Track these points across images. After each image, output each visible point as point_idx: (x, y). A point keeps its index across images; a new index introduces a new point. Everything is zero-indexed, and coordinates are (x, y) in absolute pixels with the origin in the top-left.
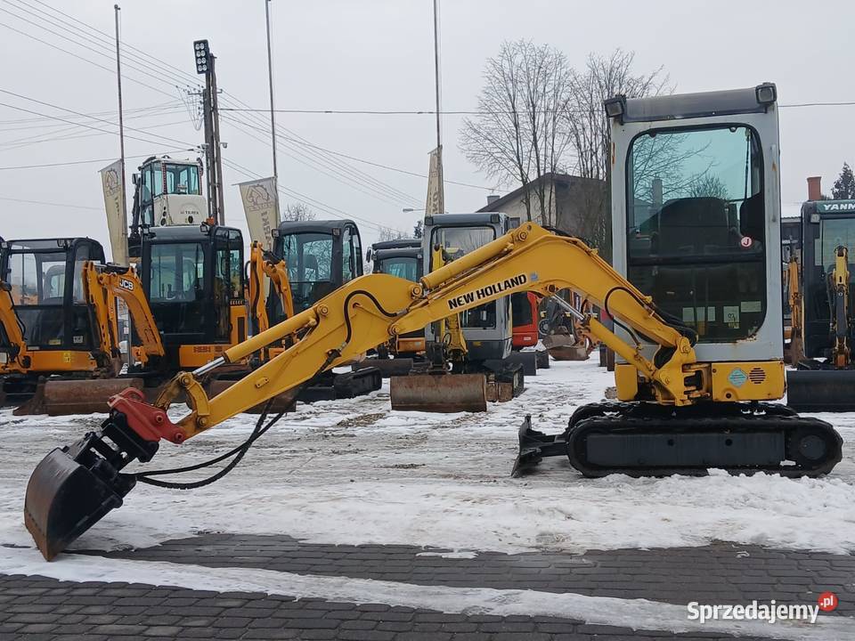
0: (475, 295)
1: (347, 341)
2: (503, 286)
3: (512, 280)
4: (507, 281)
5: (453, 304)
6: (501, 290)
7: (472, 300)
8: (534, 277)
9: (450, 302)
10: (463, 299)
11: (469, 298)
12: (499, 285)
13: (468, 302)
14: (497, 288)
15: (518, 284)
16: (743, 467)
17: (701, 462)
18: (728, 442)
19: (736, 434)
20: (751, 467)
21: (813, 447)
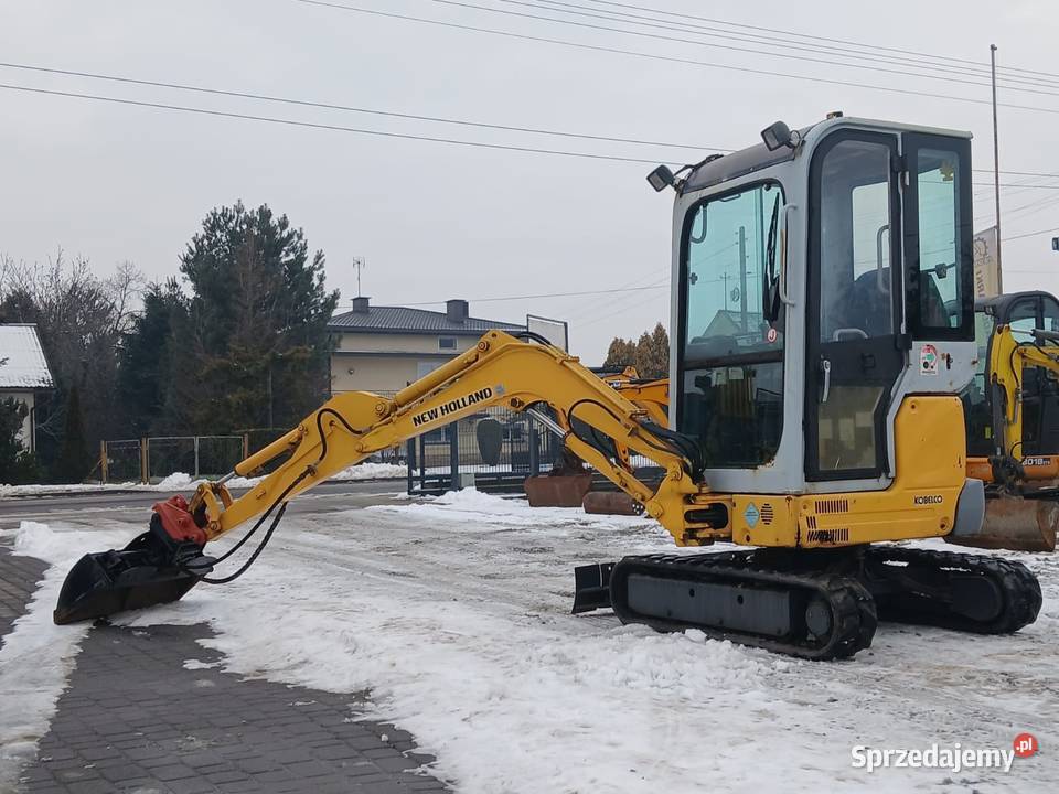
0: (439, 411)
1: (321, 458)
2: (467, 402)
3: (477, 394)
4: (471, 396)
5: (417, 421)
6: (465, 405)
7: (436, 416)
8: (500, 390)
9: (415, 419)
10: (427, 416)
11: (433, 414)
12: (463, 400)
13: (431, 418)
14: (461, 403)
15: (482, 398)
16: (753, 634)
17: (718, 621)
18: (740, 600)
19: (747, 590)
20: (761, 635)
21: (816, 619)
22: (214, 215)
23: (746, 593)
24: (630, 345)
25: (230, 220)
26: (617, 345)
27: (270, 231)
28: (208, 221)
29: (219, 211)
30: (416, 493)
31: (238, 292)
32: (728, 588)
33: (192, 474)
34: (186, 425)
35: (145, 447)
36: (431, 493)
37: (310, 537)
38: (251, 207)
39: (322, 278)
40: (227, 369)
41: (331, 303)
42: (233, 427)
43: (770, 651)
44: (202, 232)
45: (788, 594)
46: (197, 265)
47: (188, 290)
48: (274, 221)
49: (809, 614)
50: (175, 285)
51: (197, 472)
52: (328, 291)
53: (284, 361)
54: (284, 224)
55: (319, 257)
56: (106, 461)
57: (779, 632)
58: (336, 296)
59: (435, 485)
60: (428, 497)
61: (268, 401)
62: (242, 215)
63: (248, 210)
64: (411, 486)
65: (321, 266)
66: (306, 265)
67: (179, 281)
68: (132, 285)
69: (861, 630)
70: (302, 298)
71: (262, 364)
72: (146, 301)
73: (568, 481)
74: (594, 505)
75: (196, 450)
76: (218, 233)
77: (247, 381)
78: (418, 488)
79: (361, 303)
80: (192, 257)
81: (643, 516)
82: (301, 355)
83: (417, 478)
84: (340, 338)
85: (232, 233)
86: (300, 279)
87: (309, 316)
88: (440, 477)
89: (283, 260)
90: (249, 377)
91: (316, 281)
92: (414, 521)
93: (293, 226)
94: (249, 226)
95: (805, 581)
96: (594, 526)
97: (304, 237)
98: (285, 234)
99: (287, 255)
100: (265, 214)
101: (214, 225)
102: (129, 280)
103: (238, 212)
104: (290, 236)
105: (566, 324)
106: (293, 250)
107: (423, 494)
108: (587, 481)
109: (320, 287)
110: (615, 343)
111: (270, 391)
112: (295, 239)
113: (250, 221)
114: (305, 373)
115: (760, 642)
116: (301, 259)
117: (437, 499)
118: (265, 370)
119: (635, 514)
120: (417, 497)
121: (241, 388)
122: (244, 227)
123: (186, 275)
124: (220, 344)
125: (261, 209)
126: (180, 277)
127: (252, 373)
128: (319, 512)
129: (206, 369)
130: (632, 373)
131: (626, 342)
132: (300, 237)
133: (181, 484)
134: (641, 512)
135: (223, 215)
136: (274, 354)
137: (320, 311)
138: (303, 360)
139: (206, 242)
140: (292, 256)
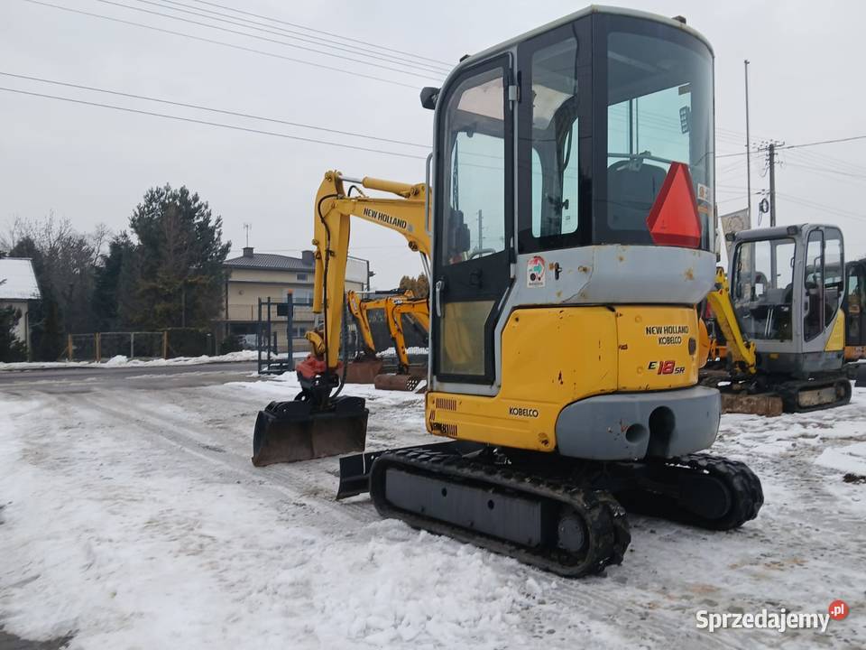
16: (503, 541)
17: (469, 523)
18: (491, 505)
19: (498, 496)
20: (512, 543)
21: (569, 534)
22: (151, 192)
23: (497, 499)
24: (413, 281)
25: (162, 195)
26: (405, 280)
27: (187, 203)
28: (147, 196)
29: (155, 190)
30: (264, 373)
31: (165, 241)
32: (479, 492)
33: (129, 356)
34: (129, 325)
35: (98, 338)
36: (275, 373)
37: (168, 409)
38: (176, 188)
39: (220, 234)
40: (155, 289)
41: (226, 250)
42: (158, 327)
43: (521, 562)
44: (143, 203)
45: (540, 504)
46: (140, 223)
47: (135, 240)
48: (190, 197)
49: (561, 529)
50: (126, 236)
51: (132, 355)
52: (224, 241)
53: (192, 285)
54: (196, 199)
55: (219, 220)
56: (72, 348)
57: (530, 541)
58: (229, 245)
59: (277, 367)
60: (272, 375)
61: (181, 311)
62: (169, 193)
63: (173, 189)
64: (260, 368)
65: (220, 226)
66: (210, 225)
67: (128, 233)
68: (106, 237)
69: (615, 548)
70: (207, 246)
71: (178, 286)
72: (111, 246)
73: (366, 366)
74: (381, 384)
75: (132, 341)
76: (154, 204)
77: (168, 298)
78: (266, 369)
79: (248, 252)
80: (136, 218)
81: (414, 391)
82: (202, 281)
83: (264, 362)
84: (231, 271)
85: (163, 204)
86: (207, 234)
87: (212, 257)
88: (281, 361)
89: (196, 221)
90: (169, 294)
91: (216, 236)
92: (253, 395)
93: (202, 200)
94: (174, 200)
95: (559, 494)
96: (379, 400)
97: (209, 208)
98: (196, 205)
99: (198, 218)
100: (184, 192)
101: (152, 198)
102: (103, 234)
103: (167, 191)
104: (200, 207)
105: (368, 263)
106: (202, 215)
107: (269, 374)
108: (378, 366)
109: (218, 239)
110: (404, 278)
111: (183, 304)
112: (203, 208)
113: (175, 197)
114: (206, 293)
115: (510, 551)
116: (207, 221)
117: (278, 377)
118: (180, 290)
119: (409, 390)
120: (265, 376)
121: (163, 302)
122: (171, 200)
123: (133, 230)
124: (151, 274)
125: (181, 189)
126: (129, 231)
127: (171, 292)
128: (190, 386)
129: (141, 289)
130: (410, 294)
131: (411, 278)
132: (206, 207)
133: (120, 363)
134: (413, 389)
135: (157, 192)
136: (186, 281)
137: (218, 254)
138: (204, 285)
139: (146, 209)
140: (201, 219)
